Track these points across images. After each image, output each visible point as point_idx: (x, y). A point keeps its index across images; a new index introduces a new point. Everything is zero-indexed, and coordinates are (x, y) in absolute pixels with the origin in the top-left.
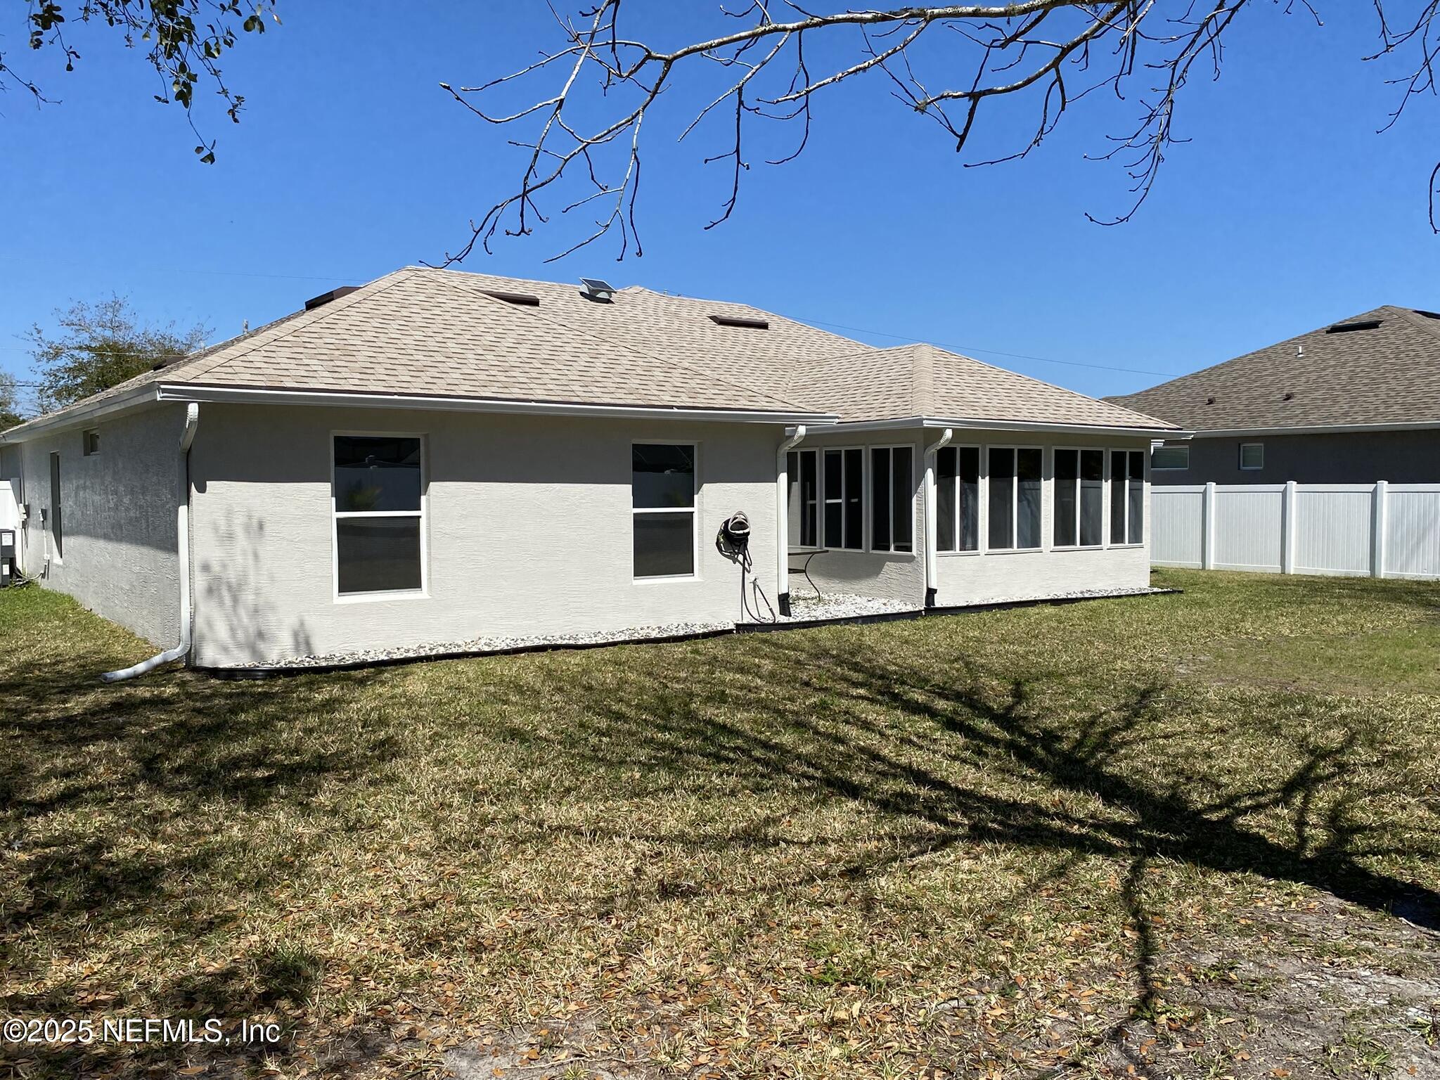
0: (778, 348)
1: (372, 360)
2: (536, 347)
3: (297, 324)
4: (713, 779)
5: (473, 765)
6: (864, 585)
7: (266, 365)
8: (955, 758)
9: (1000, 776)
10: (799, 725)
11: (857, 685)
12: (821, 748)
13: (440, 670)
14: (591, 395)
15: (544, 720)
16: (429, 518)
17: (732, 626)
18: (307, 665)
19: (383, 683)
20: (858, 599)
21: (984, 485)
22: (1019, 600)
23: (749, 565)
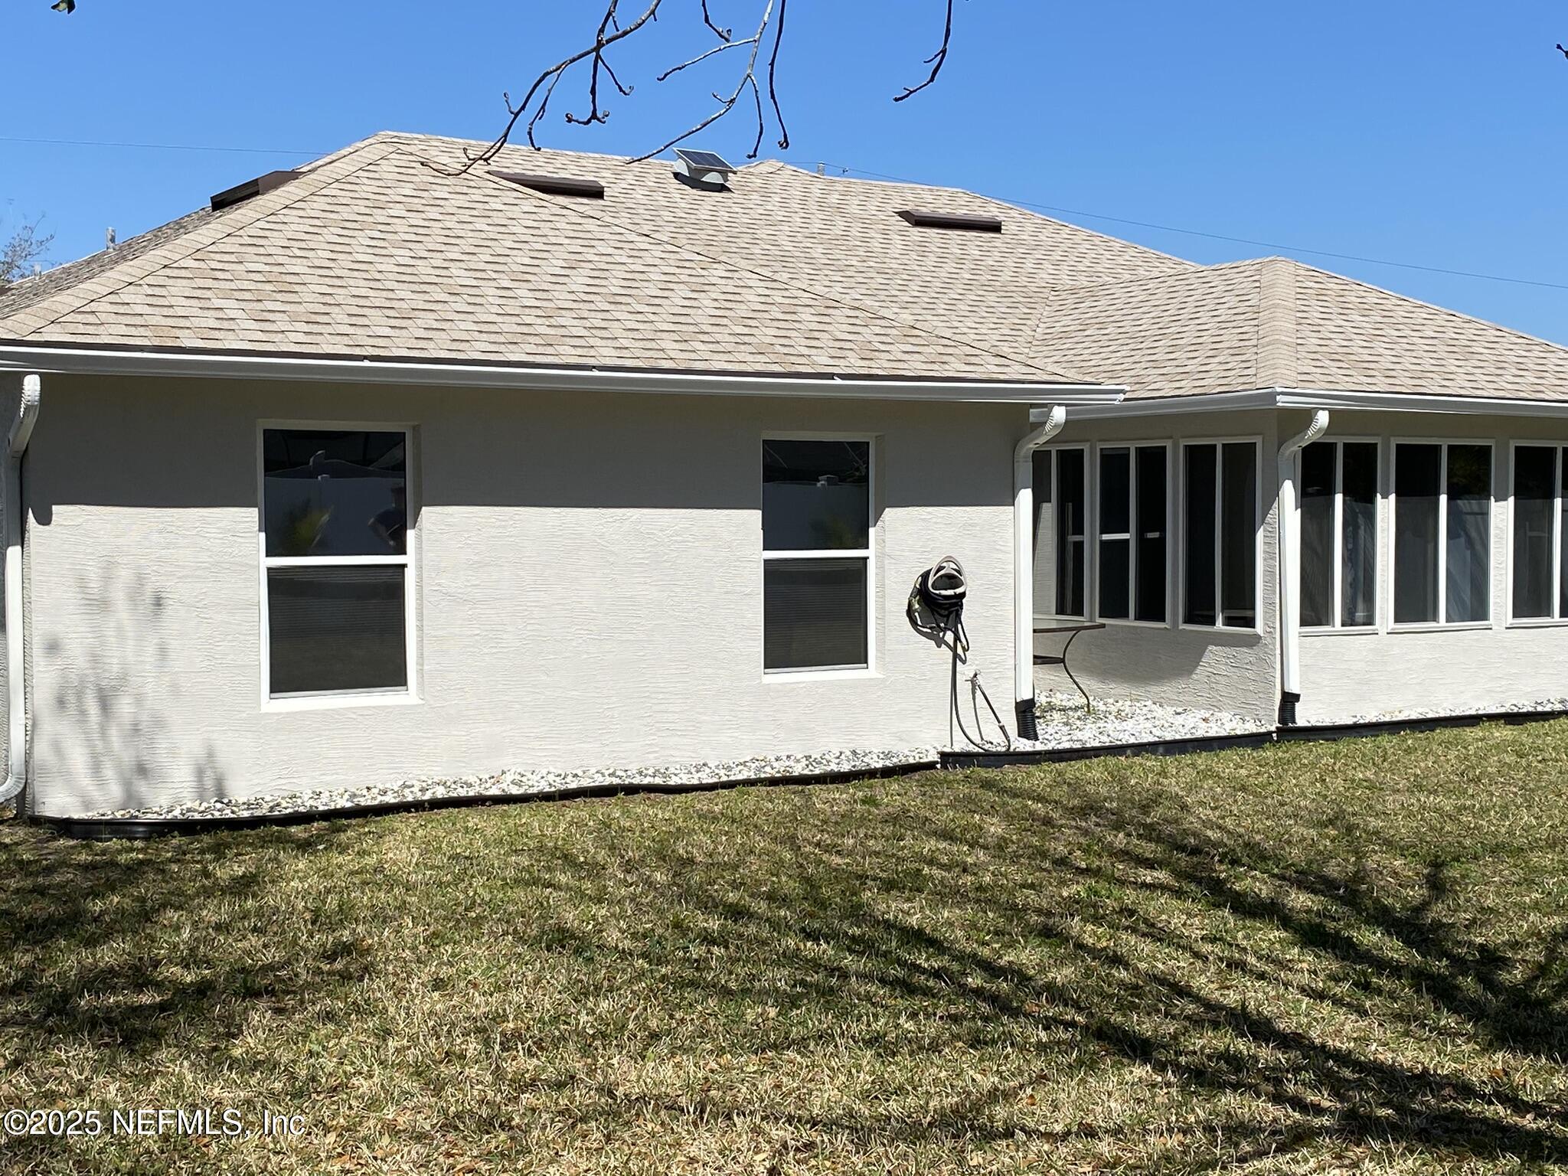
0: (1019, 265)
1: (328, 299)
2: (599, 274)
3: (199, 238)
4: (901, 1021)
5: (498, 989)
6: (1168, 689)
7: (149, 310)
8: (1320, 996)
9: (1400, 1027)
10: (1048, 934)
11: (1150, 864)
12: (1088, 973)
13: (439, 824)
14: (693, 356)
15: (613, 915)
16: (420, 568)
17: (933, 757)
18: (217, 815)
19: (343, 849)
20: (1159, 712)
21: (1386, 509)
22: (1448, 714)
23: (965, 650)
